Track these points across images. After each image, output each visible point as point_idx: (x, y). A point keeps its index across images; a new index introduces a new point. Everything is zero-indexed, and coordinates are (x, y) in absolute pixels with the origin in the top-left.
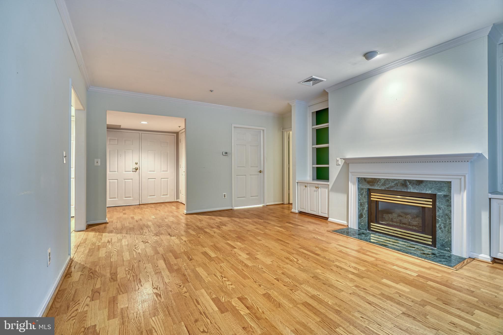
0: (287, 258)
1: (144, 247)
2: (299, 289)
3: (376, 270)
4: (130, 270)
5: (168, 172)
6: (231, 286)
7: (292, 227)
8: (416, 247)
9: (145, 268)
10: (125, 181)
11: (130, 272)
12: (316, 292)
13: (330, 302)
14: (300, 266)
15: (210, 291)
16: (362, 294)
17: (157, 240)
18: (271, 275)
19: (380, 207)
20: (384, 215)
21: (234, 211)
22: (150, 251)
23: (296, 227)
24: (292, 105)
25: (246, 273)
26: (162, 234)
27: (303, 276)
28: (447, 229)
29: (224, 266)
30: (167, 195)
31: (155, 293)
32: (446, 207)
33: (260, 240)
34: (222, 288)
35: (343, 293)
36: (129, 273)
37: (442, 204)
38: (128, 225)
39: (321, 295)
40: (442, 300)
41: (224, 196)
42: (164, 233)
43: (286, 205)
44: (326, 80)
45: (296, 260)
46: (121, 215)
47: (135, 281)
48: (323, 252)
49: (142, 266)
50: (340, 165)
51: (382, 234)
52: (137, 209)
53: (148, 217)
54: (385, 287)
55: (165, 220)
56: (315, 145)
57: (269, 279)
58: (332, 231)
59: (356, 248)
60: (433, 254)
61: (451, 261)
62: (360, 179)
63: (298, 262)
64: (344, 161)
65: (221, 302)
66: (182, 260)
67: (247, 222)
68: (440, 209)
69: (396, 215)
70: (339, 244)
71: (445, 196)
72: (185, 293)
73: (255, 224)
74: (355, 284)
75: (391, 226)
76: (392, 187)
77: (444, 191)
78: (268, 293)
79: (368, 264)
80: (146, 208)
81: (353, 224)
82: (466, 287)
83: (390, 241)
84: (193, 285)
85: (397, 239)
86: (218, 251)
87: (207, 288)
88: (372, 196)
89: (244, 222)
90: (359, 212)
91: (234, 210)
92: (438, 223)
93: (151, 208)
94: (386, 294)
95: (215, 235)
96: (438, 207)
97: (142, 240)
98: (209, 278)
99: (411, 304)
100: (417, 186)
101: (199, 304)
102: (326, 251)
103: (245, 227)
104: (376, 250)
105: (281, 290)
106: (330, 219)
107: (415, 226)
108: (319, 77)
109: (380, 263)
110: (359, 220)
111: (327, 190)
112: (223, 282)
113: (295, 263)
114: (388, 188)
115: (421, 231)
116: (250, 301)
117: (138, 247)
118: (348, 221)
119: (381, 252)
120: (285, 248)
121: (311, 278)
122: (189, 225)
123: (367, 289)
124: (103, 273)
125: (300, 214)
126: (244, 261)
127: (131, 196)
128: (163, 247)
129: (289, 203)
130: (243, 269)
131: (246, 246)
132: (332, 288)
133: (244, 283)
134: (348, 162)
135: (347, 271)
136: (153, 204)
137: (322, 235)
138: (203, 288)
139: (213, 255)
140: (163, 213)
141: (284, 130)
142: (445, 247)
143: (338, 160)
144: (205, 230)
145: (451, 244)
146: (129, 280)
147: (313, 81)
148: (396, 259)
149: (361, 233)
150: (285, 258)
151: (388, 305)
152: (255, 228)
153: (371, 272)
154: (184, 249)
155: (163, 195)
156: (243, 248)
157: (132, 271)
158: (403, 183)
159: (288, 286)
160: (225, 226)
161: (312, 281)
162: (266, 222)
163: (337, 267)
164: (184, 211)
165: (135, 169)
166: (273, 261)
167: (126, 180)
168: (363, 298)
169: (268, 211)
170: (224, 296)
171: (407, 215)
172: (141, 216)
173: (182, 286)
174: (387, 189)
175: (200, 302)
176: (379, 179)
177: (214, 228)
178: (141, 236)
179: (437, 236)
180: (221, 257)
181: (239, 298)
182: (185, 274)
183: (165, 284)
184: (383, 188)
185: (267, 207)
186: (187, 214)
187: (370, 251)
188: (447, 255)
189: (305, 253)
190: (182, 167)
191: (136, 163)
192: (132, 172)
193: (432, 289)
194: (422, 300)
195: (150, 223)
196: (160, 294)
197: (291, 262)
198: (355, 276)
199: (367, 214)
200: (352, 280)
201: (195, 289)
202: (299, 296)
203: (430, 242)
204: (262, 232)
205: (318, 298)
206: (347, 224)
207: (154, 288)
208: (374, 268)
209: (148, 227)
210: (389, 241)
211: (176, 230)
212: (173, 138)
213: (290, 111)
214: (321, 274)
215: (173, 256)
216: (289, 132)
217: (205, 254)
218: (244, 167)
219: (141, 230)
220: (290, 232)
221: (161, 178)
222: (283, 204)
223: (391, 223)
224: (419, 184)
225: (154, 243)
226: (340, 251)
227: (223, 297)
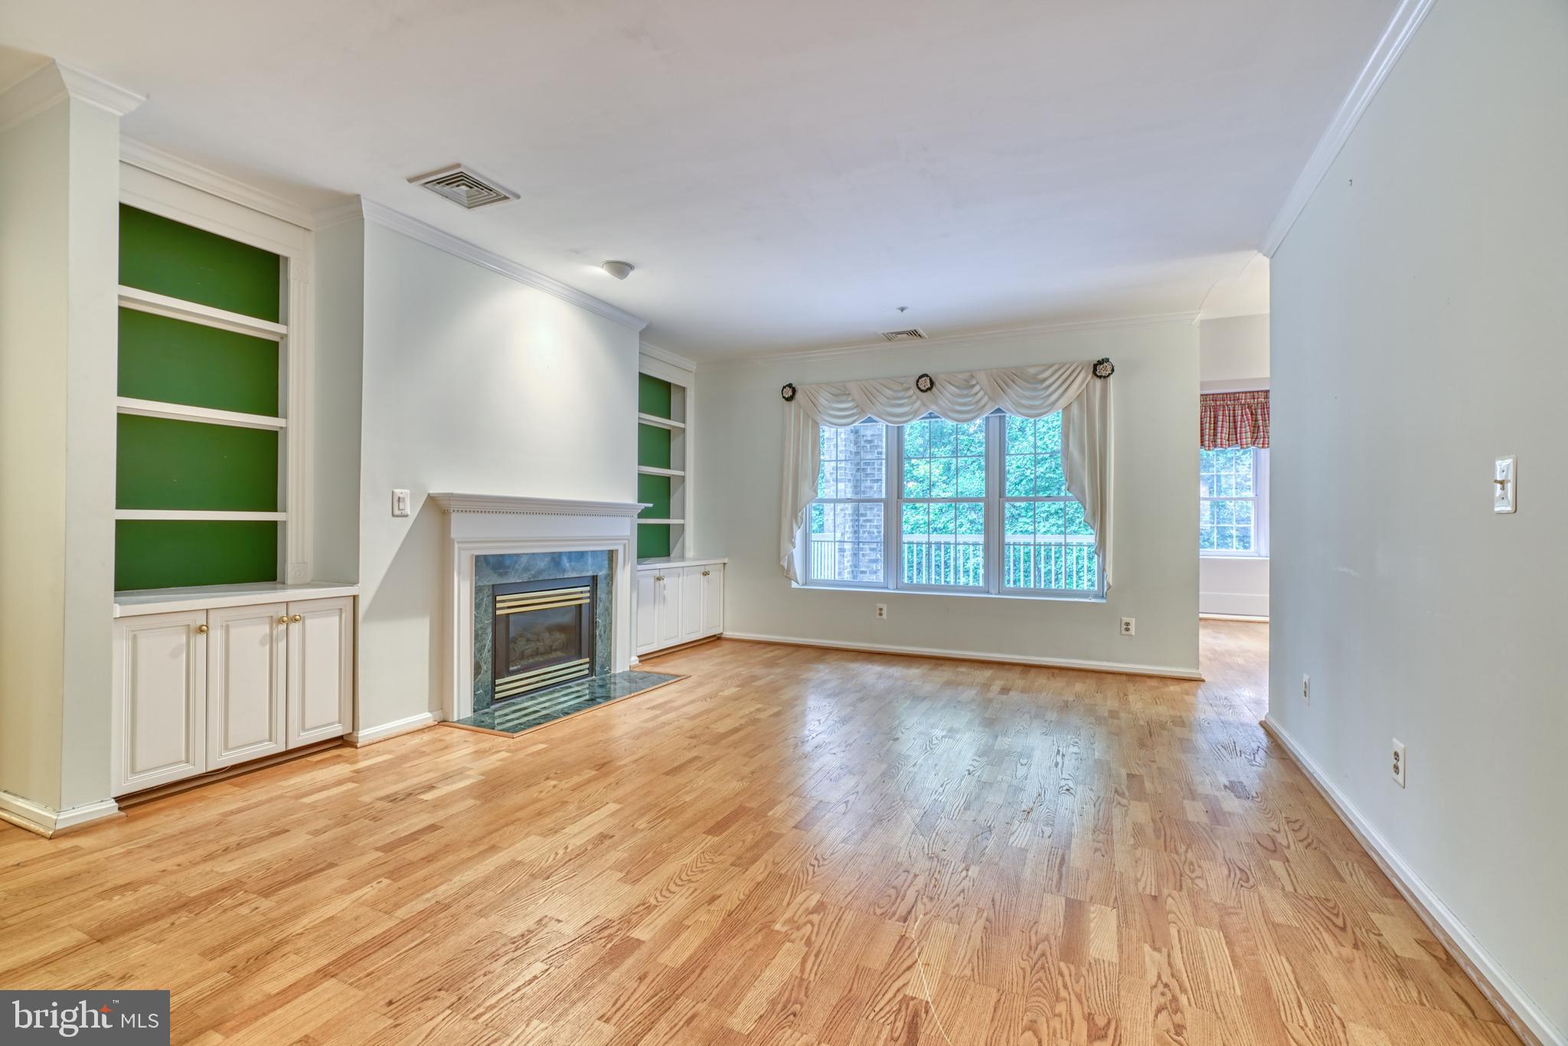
19: (512, 629)
37: (603, 593)
50: (407, 516)
51: (520, 697)
62: (479, 559)
64: (427, 502)
68: (601, 603)
71: (608, 577)
76: (539, 573)
77: (605, 567)
88: (498, 605)
90: (473, 661)
92: (598, 628)
96: (598, 599)
106: (366, 734)
110: (476, 682)
118: (442, 705)
134: (443, 508)
142: (605, 666)
143: (402, 498)
145: (611, 658)
158: (557, 559)
176: (518, 555)
179: (596, 653)
188: (606, 681)
199: (489, 659)
203: (586, 670)
206: (436, 715)
223: (525, 662)
224: (579, 560)
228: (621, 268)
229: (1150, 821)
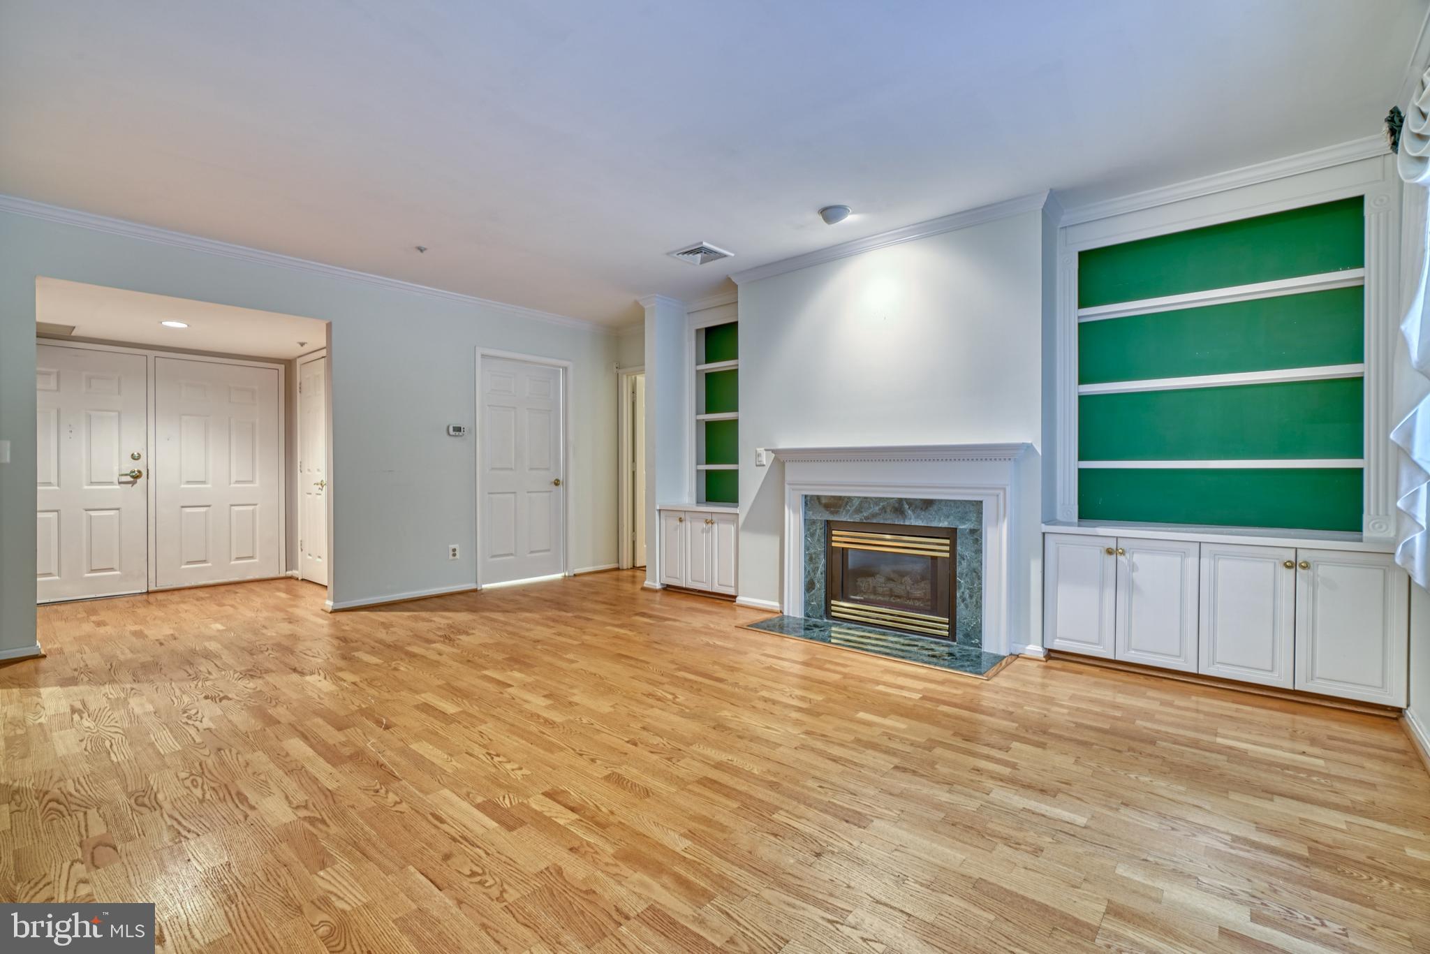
0: (649, 695)
1: (219, 712)
2: (685, 754)
3: (845, 696)
4: (193, 774)
5: (257, 484)
6: (519, 773)
7: (651, 624)
8: (920, 644)
9: (245, 764)
10: (91, 516)
11: (200, 781)
12: (723, 756)
13: (756, 770)
14: (683, 708)
15: (464, 790)
16: (819, 745)
17: (258, 689)
18: (615, 735)
19: (851, 563)
20: (859, 580)
21: (483, 594)
22: (242, 719)
23: (660, 623)
24: (645, 307)
25: (553, 739)
26: (268, 671)
27: (689, 727)
28: (974, 600)
29: (489, 730)
30: (251, 557)
31: (305, 818)
32: (973, 554)
33: (572, 661)
34: (496, 778)
35: (781, 749)
36: (195, 783)
37: (966, 549)
38: (130, 656)
39: (735, 760)
40: (961, 735)
41: (451, 553)
42: (274, 669)
43: (625, 573)
44: (733, 255)
45: (670, 697)
46: (87, 628)
47: (225, 800)
48: (731, 673)
49: (236, 762)
50: (764, 465)
51: (855, 624)
52: (144, 606)
53: (199, 628)
54: (862, 726)
55: (264, 631)
56: (703, 414)
57: (612, 745)
58: (749, 626)
59: (801, 658)
60: (951, 654)
61: (980, 664)
62: (809, 498)
63: (677, 700)
64: (774, 455)
65: (502, 808)
66: (358, 730)
67: (526, 620)
68: (964, 559)
69: (882, 580)
70: (765, 652)
71: (973, 531)
72: (397, 805)
73: (552, 624)
74: (805, 728)
75: (871, 603)
76: (874, 515)
77: (971, 520)
78: (615, 772)
79: (827, 687)
80: (178, 603)
81: (794, 608)
82: (1002, 707)
83: (872, 637)
84: (413, 783)
85: (884, 632)
86: (462, 699)
87: (455, 786)
88: (834, 538)
89: (520, 620)
90: (806, 577)
91: (483, 591)
92: (960, 588)
93: (197, 600)
94: (865, 738)
95: (443, 659)
96: (959, 554)
97: (204, 695)
98: (454, 763)
99: (908, 749)
100: (923, 513)
101: (442, 821)
102: (738, 670)
103: (527, 634)
104: (845, 658)
105: (646, 763)
106: (741, 599)
107: (918, 599)
108: (720, 248)
109: (852, 682)
110: (807, 595)
111: (733, 528)
112: (496, 767)
113: (670, 703)
114: (867, 518)
115: (929, 608)
116: (575, 795)
117: (198, 712)
118: (781, 602)
119: (853, 660)
120: (640, 672)
121: (710, 730)
122: (352, 641)
123: (829, 735)
124: (98, 795)
125: (666, 592)
126: (540, 714)
127: (116, 566)
128: (285, 706)
129: (634, 567)
130: (544, 731)
131: (538, 678)
132: (759, 744)
133: (552, 761)
134: (782, 459)
135: (787, 706)
136: (202, 590)
137: (724, 636)
138: (444, 786)
139: (450, 708)
140: (250, 614)
141: (620, 371)
142: (972, 639)
143: (760, 454)
144: (410, 649)
145: (981, 631)
146: (202, 801)
147: (703, 254)
148: (882, 672)
149: (810, 626)
150: (644, 694)
151: (870, 758)
152: (555, 634)
153: (834, 702)
154: (357, 702)
155: (238, 559)
156: (530, 684)
157: (205, 778)
158: (897, 505)
159: (660, 753)
160: (467, 634)
161: (713, 735)
162: (580, 617)
163: (766, 701)
164: (325, 604)
165: (132, 477)
166: (616, 706)
167: (93, 513)
168: (821, 753)
169: (580, 590)
170: (507, 796)
171: (904, 576)
172: (170, 628)
173: (383, 791)
174: (865, 521)
175: (444, 816)
176: (849, 498)
177: (435, 642)
178: (195, 682)
179: (958, 617)
180: (474, 710)
181: (546, 794)
182: (380, 762)
183: (328, 793)
184: (857, 518)
185: (577, 578)
186: (334, 611)
187: (830, 662)
188: (974, 653)
189: (690, 681)
190: (309, 470)
191: (133, 455)
192: (118, 487)
193: (946, 719)
194: (929, 740)
195: (213, 646)
196: (320, 817)
197: (660, 702)
198: (804, 714)
199: (823, 581)
200: (797, 723)
201: (421, 791)
202: (688, 768)
203: (945, 630)
204: (576, 643)
205: (731, 766)
206: (780, 607)
207: (298, 807)
208: (840, 693)
209: (208, 655)
210: (869, 638)
211: (313, 657)
212: (274, 376)
213: (641, 322)
214: (732, 718)
215: (329, 724)
216: (636, 378)
217: (426, 708)
218: (511, 469)
219: (187, 667)
220: (647, 636)
221: (232, 505)
222: (618, 569)
223: (872, 597)
224: (927, 508)
225: (249, 697)
226: (770, 668)
227: (504, 797)
228: (830, 213)
229: (257, 806)
